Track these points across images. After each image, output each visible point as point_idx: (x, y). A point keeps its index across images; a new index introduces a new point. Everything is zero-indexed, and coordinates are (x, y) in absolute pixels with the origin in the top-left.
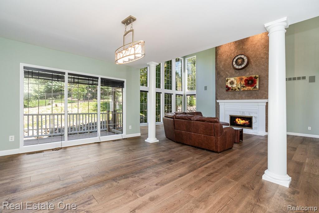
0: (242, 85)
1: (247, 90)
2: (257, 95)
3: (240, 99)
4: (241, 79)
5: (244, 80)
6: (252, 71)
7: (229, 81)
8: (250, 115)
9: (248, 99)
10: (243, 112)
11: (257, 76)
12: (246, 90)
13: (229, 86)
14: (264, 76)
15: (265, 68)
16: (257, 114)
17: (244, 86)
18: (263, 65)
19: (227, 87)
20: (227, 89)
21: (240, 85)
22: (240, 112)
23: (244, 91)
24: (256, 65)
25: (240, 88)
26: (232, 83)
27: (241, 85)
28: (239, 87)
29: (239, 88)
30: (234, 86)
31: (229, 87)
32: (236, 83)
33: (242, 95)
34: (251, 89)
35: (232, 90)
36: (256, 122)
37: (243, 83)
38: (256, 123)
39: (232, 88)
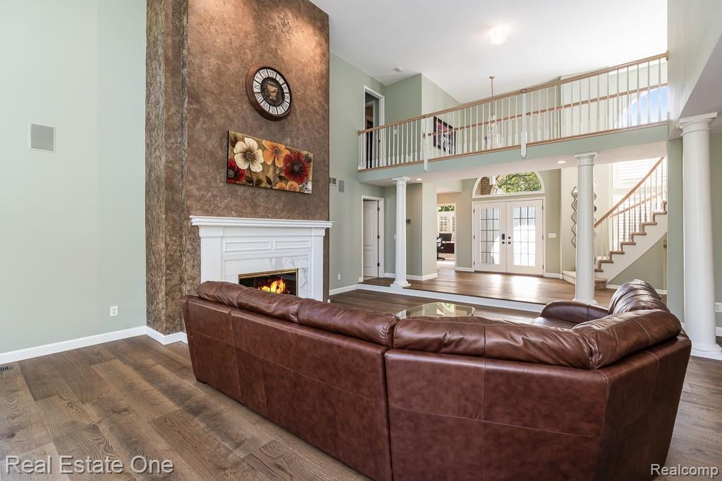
0: (278, 172)
1: (287, 191)
2: (306, 208)
3: (268, 217)
4: (276, 152)
5: (283, 155)
6: (298, 138)
7: (239, 147)
8: (293, 264)
9: (288, 218)
10: (279, 259)
11: (311, 155)
12: (287, 188)
13: (241, 164)
14: (318, 160)
15: (320, 141)
16: (308, 259)
17: (283, 175)
18: (317, 131)
19: (231, 165)
20: (231, 173)
21: (271, 170)
22: (271, 259)
23: (282, 190)
24: (305, 123)
25: (272, 180)
26: (249, 155)
27: (275, 170)
28: (270, 175)
29: (269, 182)
30: (257, 168)
31: (239, 169)
32: (262, 160)
33: (275, 204)
34: (298, 190)
35: (250, 181)
36: (306, 282)
37: (280, 164)
38: (305, 287)
39: (248, 174)
